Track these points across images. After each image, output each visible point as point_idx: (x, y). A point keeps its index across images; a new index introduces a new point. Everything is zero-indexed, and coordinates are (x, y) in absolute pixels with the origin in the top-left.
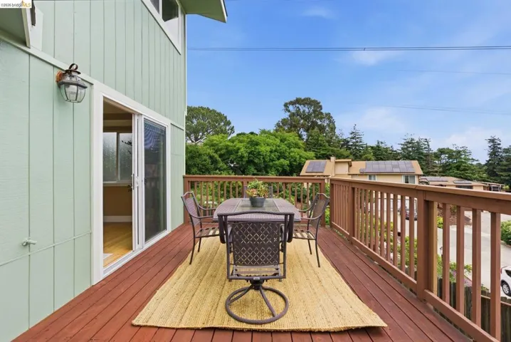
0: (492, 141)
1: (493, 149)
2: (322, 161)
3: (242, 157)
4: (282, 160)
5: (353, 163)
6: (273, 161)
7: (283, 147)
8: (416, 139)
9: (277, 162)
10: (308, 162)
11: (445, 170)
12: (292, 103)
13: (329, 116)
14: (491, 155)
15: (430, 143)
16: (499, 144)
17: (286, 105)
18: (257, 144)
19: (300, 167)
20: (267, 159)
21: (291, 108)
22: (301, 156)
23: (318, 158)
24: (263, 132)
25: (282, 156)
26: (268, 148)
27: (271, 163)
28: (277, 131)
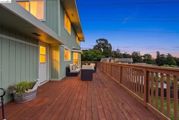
0: (158, 52)
1: (158, 55)
2: (107, 58)
3: (84, 57)
4: (95, 58)
5: (115, 59)
6: (92, 58)
7: (95, 54)
8: (136, 52)
9: (93, 59)
10: (102, 59)
11: (144, 61)
12: (99, 40)
13: (110, 45)
14: (157, 56)
15: (140, 53)
16: (160, 53)
17: (97, 41)
18: (88, 54)
19: (100, 60)
20: (91, 58)
21: (98, 41)
22: (100, 57)
23: (106, 57)
24: (90, 49)
25: (95, 57)
26: (91, 55)
27: (92, 59)
28: (94, 49)
